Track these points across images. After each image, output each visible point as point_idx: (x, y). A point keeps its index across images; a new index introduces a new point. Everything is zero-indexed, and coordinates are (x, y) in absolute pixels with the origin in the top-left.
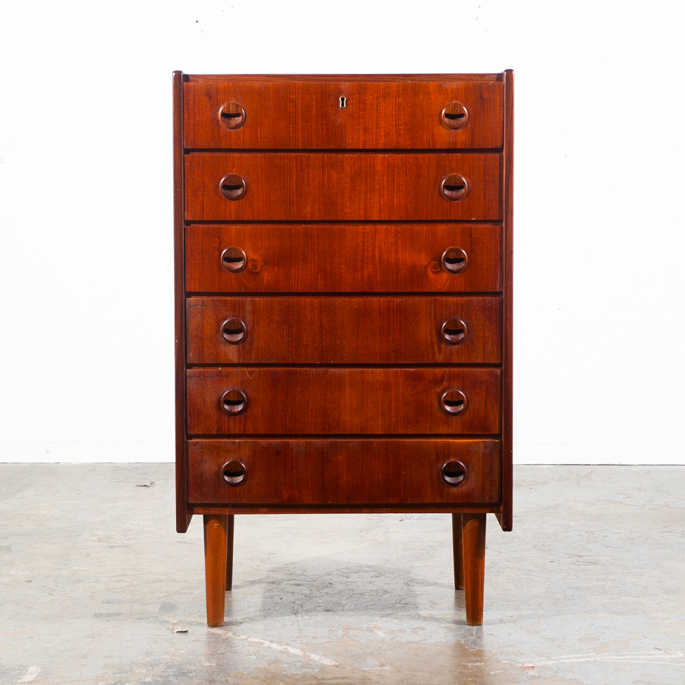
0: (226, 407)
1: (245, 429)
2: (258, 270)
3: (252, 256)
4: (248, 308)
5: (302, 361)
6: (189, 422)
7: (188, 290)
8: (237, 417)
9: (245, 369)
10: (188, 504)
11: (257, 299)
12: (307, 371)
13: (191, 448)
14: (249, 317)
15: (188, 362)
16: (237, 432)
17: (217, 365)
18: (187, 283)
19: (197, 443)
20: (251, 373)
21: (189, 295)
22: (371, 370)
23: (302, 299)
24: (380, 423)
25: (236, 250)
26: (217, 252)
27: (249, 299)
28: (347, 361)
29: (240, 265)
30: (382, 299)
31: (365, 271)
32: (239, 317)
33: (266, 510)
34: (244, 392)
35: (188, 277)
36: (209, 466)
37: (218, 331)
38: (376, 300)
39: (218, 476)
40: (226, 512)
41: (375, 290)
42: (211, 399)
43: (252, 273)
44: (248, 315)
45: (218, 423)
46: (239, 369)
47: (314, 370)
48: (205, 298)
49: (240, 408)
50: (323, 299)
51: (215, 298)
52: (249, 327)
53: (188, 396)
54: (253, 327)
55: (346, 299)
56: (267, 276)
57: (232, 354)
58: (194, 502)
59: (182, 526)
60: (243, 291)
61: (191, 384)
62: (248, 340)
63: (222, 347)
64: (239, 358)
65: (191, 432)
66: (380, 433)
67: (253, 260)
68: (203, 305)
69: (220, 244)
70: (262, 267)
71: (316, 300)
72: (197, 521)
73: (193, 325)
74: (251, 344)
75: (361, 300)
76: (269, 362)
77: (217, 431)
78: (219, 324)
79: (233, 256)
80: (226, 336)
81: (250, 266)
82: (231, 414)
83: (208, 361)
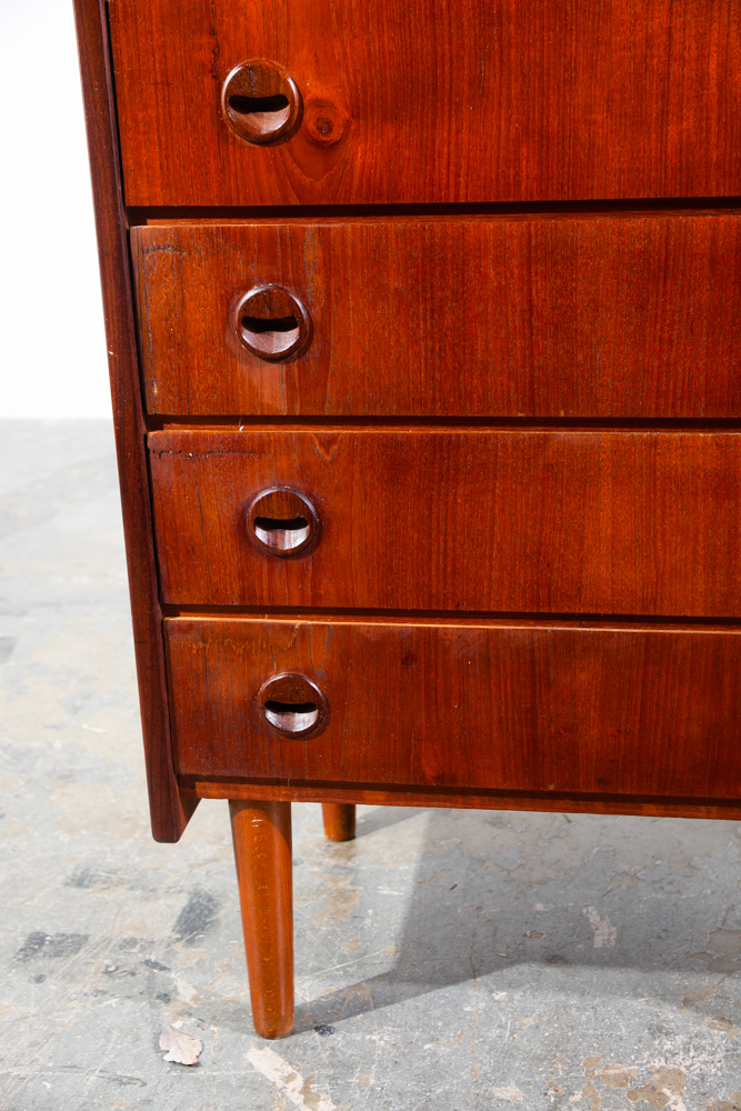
0: (261, 534)
1: (316, 596)
2: (335, 136)
3: (315, 89)
4: (312, 254)
5: (474, 411)
6: (163, 570)
7: (132, 202)
8: (294, 563)
9: (310, 431)
10: (179, 776)
11: (335, 225)
12: (486, 439)
13: (174, 639)
14: (315, 281)
15: (151, 411)
16: (296, 602)
17: (233, 420)
18: (129, 181)
19: (191, 625)
20: (328, 443)
21: (139, 215)
22: (677, 435)
23: (470, 223)
24: (701, 588)
25: (264, 73)
26: (208, 81)
27: (312, 225)
28: (605, 411)
29: (274, 122)
30: (723, 218)
31: (672, 131)
32: (285, 280)
33: (381, 795)
34: (309, 495)
35: (129, 163)
36: (227, 686)
37: (226, 321)
38: (701, 222)
39: (250, 711)
40: (275, 795)
41: (700, 193)
42: (219, 513)
43: (318, 145)
44: (310, 274)
45: (242, 577)
46: (294, 431)
47: (507, 433)
48: (186, 225)
49: (295, 538)
50: (538, 223)
51: (215, 224)
52: (316, 312)
53: (157, 504)
54: (327, 311)
55: (607, 223)
56: (363, 155)
57: (271, 389)
58: (193, 772)
59: (168, 825)
60: (294, 201)
61: (164, 471)
62: (315, 348)
63: (242, 368)
64: (291, 401)
65: (172, 598)
66: (700, 613)
67: (319, 103)
68: (178, 247)
69: (216, 52)
70: (347, 125)
71: (511, 226)
72: (212, 817)
73: (153, 306)
74: (324, 360)
75: (653, 223)
76: (378, 413)
77: (242, 597)
78: (227, 300)
79: (257, 92)
80: (248, 337)
81: (310, 122)
82: (276, 555)
83: (205, 410)
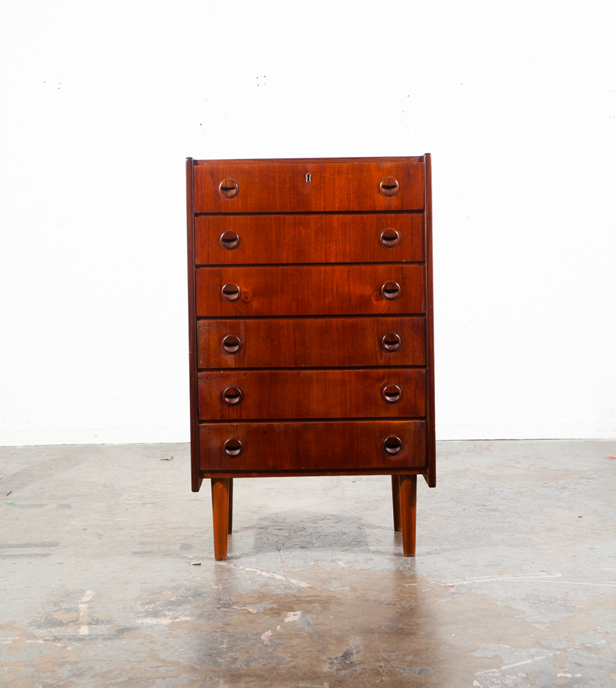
0: (227, 400)
1: (240, 416)
2: (249, 299)
3: (244, 290)
4: (242, 327)
5: (282, 366)
6: (200, 411)
7: (198, 315)
8: (235, 407)
9: (240, 372)
10: (200, 471)
11: (248, 321)
12: (285, 373)
13: (201, 430)
14: (243, 334)
15: (199, 367)
16: (235, 418)
17: (220, 369)
18: (198, 310)
19: (206, 426)
20: (245, 375)
21: (199, 318)
22: (331, 371)
23: (281, 320)
24: (339, 410)
25: (232, 285)
26: (219, 288)
27: (242, 321)
28: (314, 365)
29: (235, 296)
30: (339, 319)
31: (327, 300)
32: (235, 334)
33: (256, 474)
34: (240, 389)
35: (198, 305)
36: (215, 443)
37: (220, 344)
38: (334, 320)
39: (221, 450)
40: (227, 476)
41: (334, 313)
42: (215, 394)
43: (244, 302)
44: (242, 332)
45: (221, 411)
46: (236, 372)
47: (290, 372)
48: (211, 321)
49: (237, 400)
50: (296, 320)
51: (218, 321)
52: (243, 342)
53: (199, 392)
54: (245, 341)
55: (313, 320)
56: (255, 304)
57: (230, 361)
58: (205, 469)
59: (196, 487)
60: (238, 315)
61: (201, 383)
62: (242, 350)
63: (223, 356)
64: (236, 364)
65: (202, 418)
66: (339, 417)
67: (245, 293)
68: (209, 326)
69: (221, 281)
70: (251, 297)
71: (291, 321)
72: (206, 483)
73: (202, 340)
74: (244, 353)
75: (324, 320)
76: (258, 366)
77: (221, 417)
78: (221, 339)
79: (231, 290)
80: (226, 348)
81: (243, 297)
82: (230, 405)
83: (213, 367)
